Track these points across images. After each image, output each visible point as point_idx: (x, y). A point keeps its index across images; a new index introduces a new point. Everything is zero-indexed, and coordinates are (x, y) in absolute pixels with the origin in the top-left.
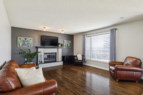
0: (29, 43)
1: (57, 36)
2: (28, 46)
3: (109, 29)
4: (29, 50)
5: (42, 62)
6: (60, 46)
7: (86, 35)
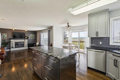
0: (4, 37)
1: (24, 32)
2: (4, 38)
3: (47, 30)
4: (4, 40)
5: (13, 47)
6: (26, 38)
7: (41, 32)
